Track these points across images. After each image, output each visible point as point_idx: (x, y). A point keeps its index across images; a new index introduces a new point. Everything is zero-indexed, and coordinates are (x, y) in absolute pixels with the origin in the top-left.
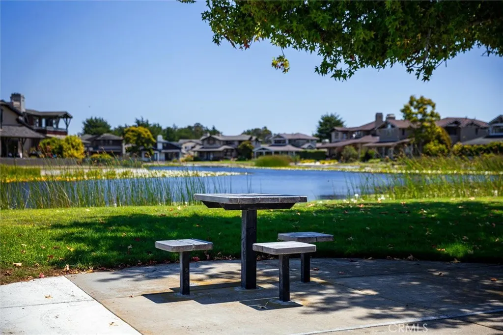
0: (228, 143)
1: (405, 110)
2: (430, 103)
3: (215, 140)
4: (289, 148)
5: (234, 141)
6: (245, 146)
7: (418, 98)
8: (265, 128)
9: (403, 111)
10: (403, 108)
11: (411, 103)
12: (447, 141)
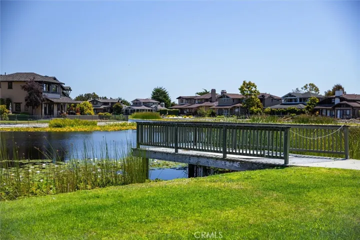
0: (105, 104)
1: (241, 89)
2: (254, 85)
3: (97, 102)
4: (143, 107)
5: (109, 103)
6: (117, 106)
7: (247, 82)
8: (94, 93)
9: (240, 89)
10: (240, 87)
11: (244, 84)
12: (261, 106)
